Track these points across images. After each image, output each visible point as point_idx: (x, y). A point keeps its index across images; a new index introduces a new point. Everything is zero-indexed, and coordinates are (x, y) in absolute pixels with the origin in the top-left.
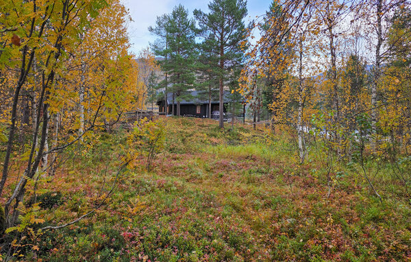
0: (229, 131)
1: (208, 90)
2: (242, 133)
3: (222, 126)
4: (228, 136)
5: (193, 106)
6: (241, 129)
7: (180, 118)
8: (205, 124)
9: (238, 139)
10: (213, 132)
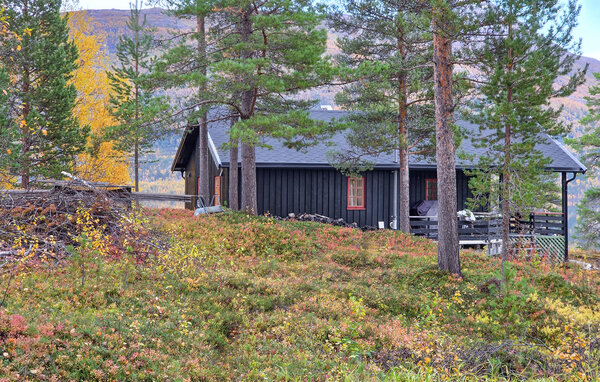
0: (485, 290)
1: (395, 105)
2: (553, 303)
3: (449, 266)
4: (483, 319)
5: (330, 175)
6: (550, 286)
7: (250, 225)
8: (374, 253)
9: (535, 336)
10: (403, 293)
